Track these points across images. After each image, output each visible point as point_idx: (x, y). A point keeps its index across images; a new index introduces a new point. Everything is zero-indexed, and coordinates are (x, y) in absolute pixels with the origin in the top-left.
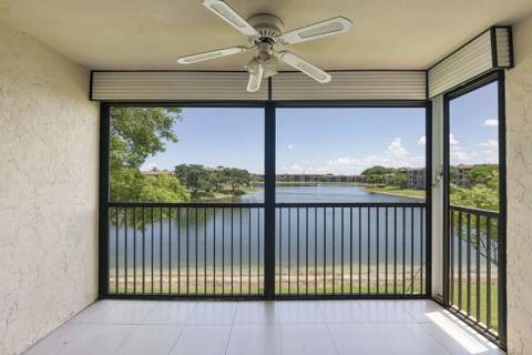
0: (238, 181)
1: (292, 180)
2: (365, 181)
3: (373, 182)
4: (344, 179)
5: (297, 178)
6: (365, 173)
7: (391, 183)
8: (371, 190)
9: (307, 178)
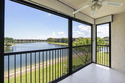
0: (9, 42)
1: (28, 41)
2: (48, 41)
3: (50, 41)
4: (43, 41)
5: (30, 40)
6: (48, 39)
7: (53, 41)
8: (49, 43)
9: (33, 40)
